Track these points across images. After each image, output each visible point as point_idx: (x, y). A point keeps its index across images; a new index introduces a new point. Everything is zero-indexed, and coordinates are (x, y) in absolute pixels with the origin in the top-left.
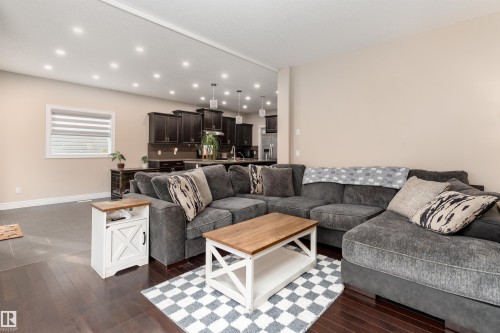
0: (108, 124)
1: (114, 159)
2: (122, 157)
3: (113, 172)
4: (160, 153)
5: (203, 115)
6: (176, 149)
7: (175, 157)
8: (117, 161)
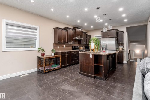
0: (36, 32)
1: (39, 51)
2: (43, 50)
3: (38, 58)
4: (58, 47)
5: (76, 30)
6: (65, 46)
7: (64, 49)
8: (41, 52)
